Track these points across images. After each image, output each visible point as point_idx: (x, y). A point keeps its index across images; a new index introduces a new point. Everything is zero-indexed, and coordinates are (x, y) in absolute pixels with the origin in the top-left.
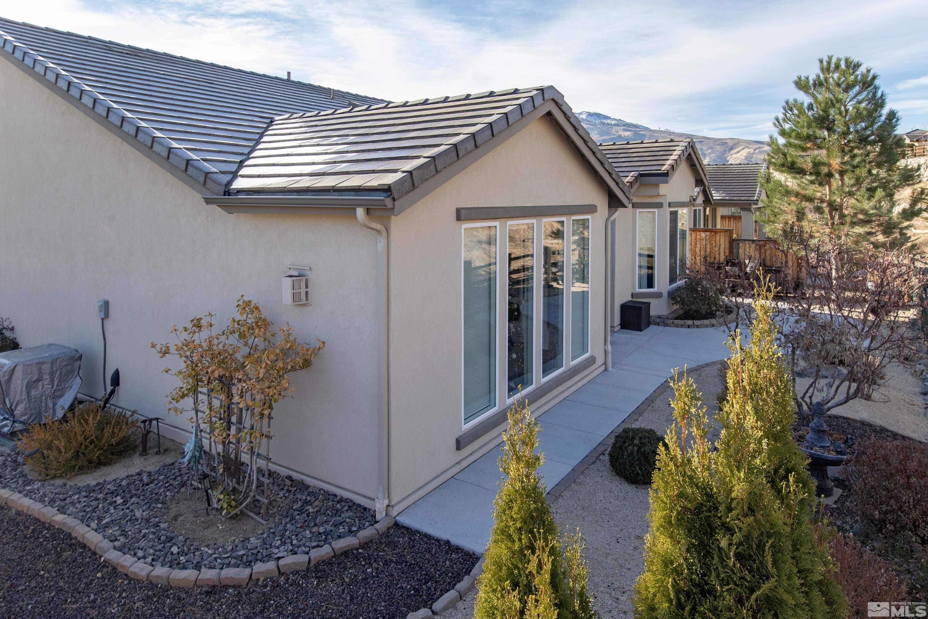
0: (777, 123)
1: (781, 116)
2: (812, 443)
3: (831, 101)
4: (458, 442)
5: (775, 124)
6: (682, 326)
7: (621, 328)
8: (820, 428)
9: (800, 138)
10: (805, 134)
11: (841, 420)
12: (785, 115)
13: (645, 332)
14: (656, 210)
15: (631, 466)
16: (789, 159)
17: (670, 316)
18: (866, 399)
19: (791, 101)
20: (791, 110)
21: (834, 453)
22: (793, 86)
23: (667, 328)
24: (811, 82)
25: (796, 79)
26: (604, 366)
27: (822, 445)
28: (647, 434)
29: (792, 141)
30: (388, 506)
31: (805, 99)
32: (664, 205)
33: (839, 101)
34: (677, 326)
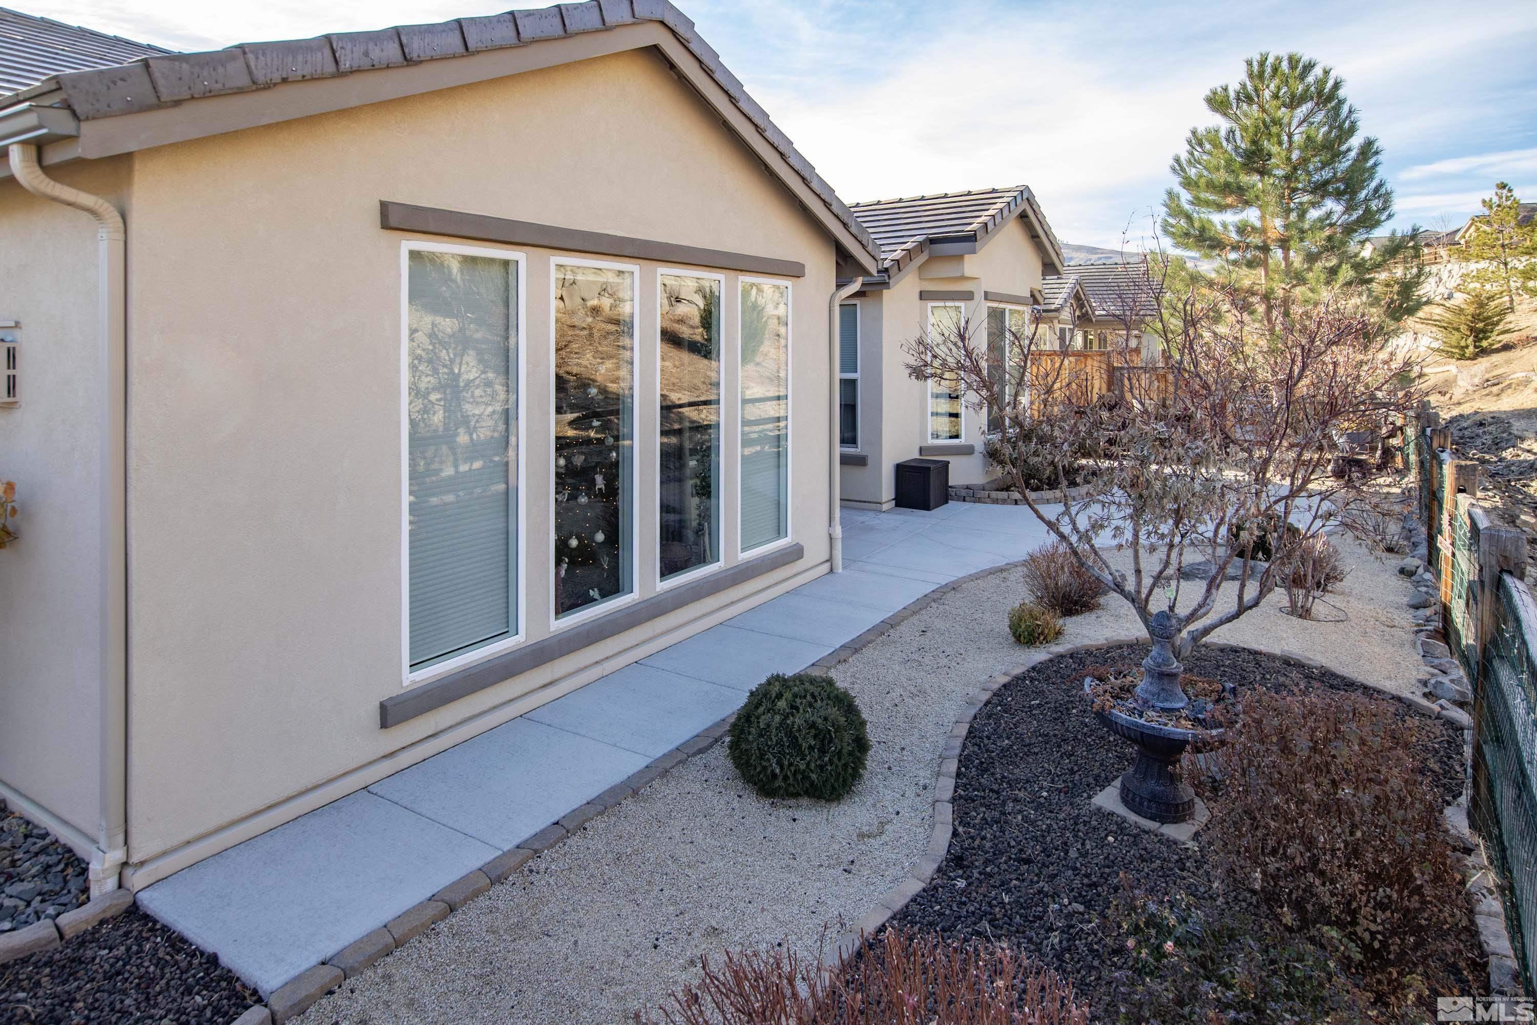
0: (1178, 168)
1: (1184, 156)
2: (1145, 702)
3: (1264, 122)
4: (383, 708)
5: (1174, 169)
6: (1004, 502)
7: (897, 505)
8: (1164, 669)
9: (1214, 187)
10: (1222, 180)
11: (1245, 655)
12: (1192, 154)
13: (939, 513)
14: (961, 304)
15: (762, 757)
16: (1197, 225)
17: (987, 487)
18: (1300, 616)
19: (1201, 130)
20: (1201, 144)
21: (1189, 724)
22: (1204, 106)
23: (978, 505)
24: (1232, 95)
25: (1208, 93)
26: (827, 565)
27: (1167, 705)
28: (811, 688)
29: (1204, 195)
30: (125, 864)
31: (1223, 124)
32: (976, 296)
33: (1277, 122)
34: (996, 501)
